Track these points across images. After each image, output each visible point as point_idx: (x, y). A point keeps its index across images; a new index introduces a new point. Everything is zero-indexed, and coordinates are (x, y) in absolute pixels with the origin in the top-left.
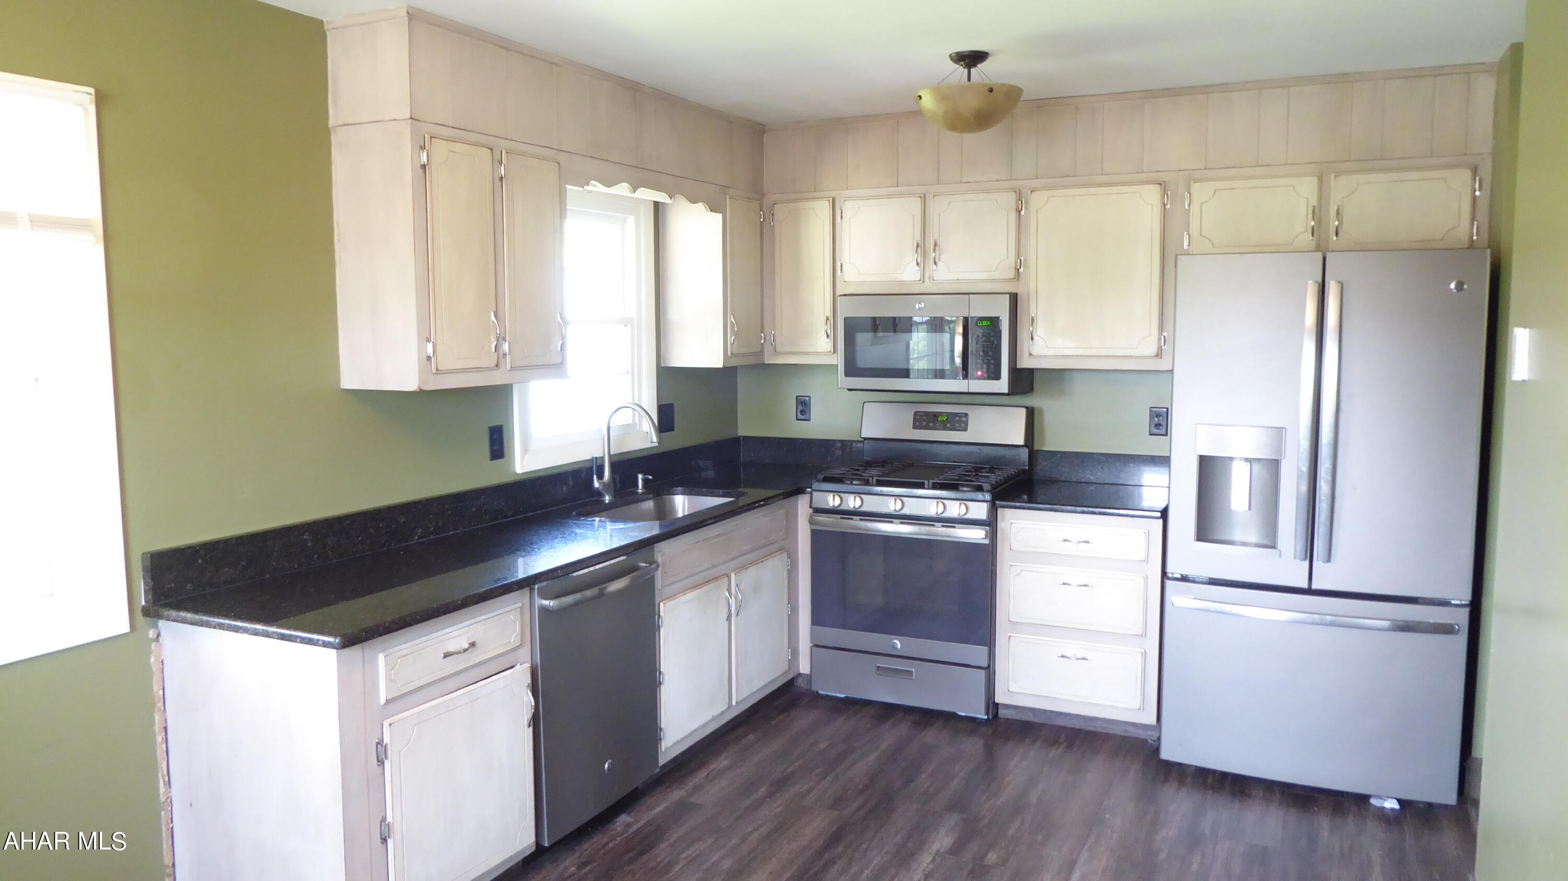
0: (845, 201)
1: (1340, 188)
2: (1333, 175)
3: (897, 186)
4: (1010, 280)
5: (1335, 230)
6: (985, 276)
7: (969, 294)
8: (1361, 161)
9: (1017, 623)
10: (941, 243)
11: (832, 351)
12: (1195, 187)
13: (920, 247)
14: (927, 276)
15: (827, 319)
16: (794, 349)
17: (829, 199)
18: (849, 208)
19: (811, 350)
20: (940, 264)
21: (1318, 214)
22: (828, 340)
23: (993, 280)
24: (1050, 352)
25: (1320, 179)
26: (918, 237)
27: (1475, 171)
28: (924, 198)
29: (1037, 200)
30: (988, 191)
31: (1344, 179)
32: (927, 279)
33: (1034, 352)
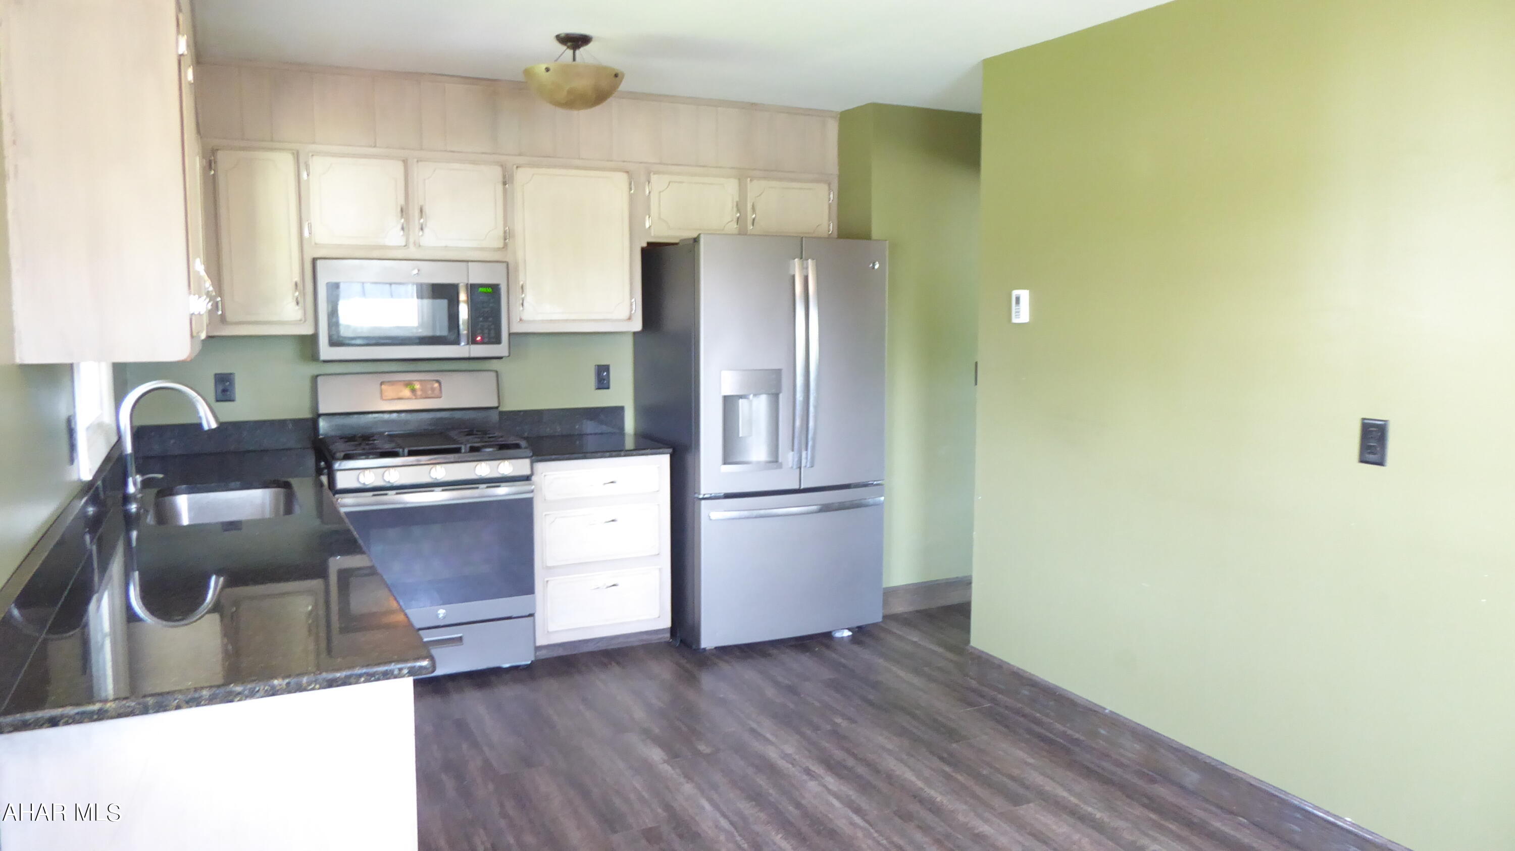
0: (312, 155)
1: (754, 188)
2: (749, 179)
3: (375, 146)
4: (499, 249)
5: (752, 220)
6: (475, 244)
7: (468, 261)
8: (765, 170)
9: (554, 567)
10: (427, 210)
11: (303, 319)
12: (654, 178)
13: (403, 211)
14: (411, 240)
15: (296, 284)
16: (253, 318)
17: (293, 151)
18: (318, 164)
19: (275, 318)
20: (426, 230)
21: (739, 207)
22: (297, 308)
23: (482, 249)
24: (539, 317)
25: (739, 179)
26: (402, 201)
27: (829, 185)
28: (405, 162)
29: (522, 176)
30: (474, 162)
31: (755, 182)
32: (411, 245)
33: (524, 318)
